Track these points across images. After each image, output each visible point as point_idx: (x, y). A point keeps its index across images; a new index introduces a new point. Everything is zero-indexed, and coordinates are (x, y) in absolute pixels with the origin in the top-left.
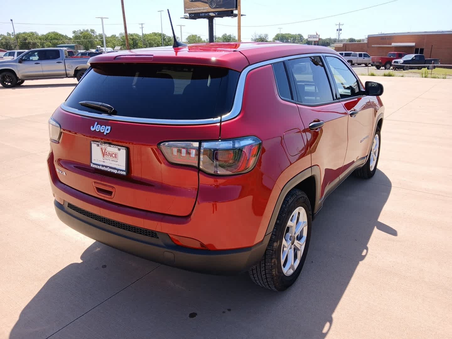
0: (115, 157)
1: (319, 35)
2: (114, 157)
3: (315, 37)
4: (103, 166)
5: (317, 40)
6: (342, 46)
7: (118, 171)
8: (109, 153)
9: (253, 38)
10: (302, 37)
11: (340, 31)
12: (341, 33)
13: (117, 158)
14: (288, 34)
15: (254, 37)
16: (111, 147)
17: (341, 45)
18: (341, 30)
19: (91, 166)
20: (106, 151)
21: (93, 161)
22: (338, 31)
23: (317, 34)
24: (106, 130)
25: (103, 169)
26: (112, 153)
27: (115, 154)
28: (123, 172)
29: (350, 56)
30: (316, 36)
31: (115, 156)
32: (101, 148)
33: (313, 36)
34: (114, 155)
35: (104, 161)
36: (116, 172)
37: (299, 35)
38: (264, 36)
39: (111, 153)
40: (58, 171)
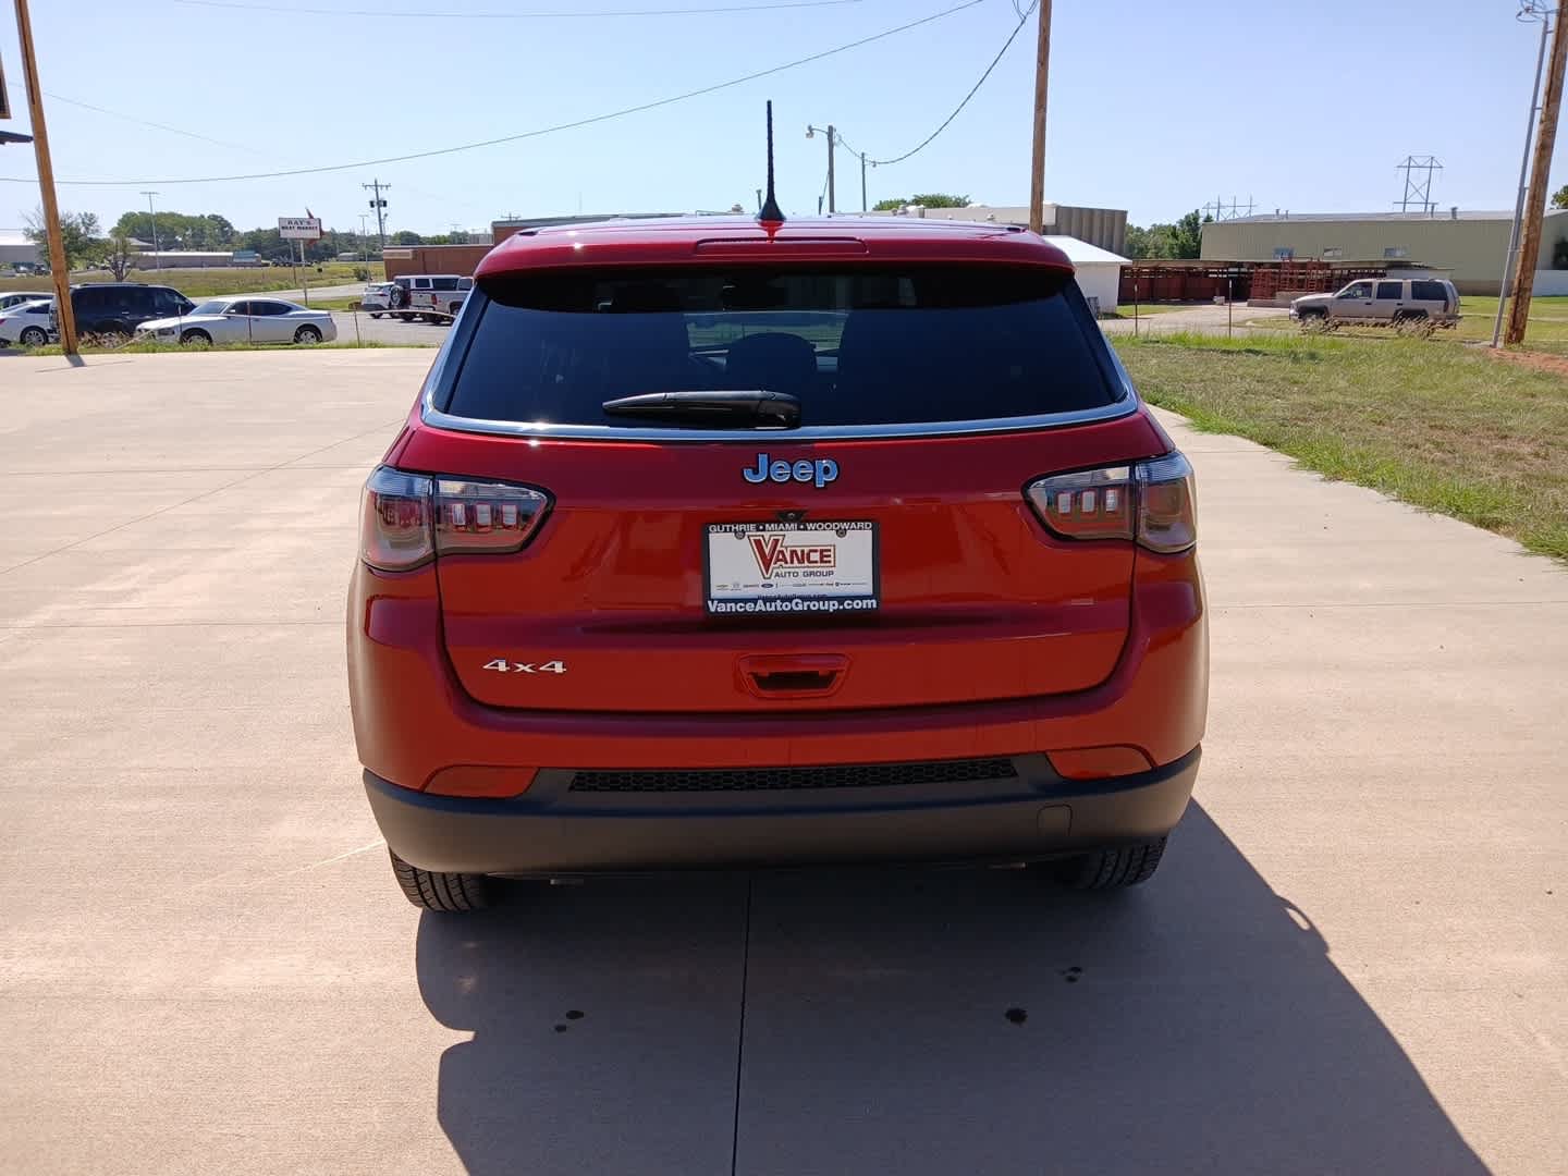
0: (822, 561)
1: (320, 220)
2: (816, 562)
3: (305, 225)
4: (766, 600)
5: (315, 234)
6: (410, 257)
7: (841, 603)
8: (793, 553)
9: (32, 228)
10: (228, 225)
11: (382, 209)
12: (386, 215)
13: (830, 562)
14: (172, 215)
15: (35, 222)
16: (805, 529)
17: (407, 254)
18: (385, 204)
19: (713, 610)
20: (778, 548)
21: (715, 593)
22: (376, 207)
23: (311, 217)
24: (825, 472)
25: (773, 609)
26: (806, 550)
27: (822, 551)
28: (865, 602)
29: (455, 289)
30: (309, 223)
31: (822, 556)
32: (758, 543)
33: (296, 223)
34: (815, 557)
35: (768, 581)
36: (836, 607)
37: (214, 218)
38: (80, 221)
39: (803, 552)
40: (502, 667)
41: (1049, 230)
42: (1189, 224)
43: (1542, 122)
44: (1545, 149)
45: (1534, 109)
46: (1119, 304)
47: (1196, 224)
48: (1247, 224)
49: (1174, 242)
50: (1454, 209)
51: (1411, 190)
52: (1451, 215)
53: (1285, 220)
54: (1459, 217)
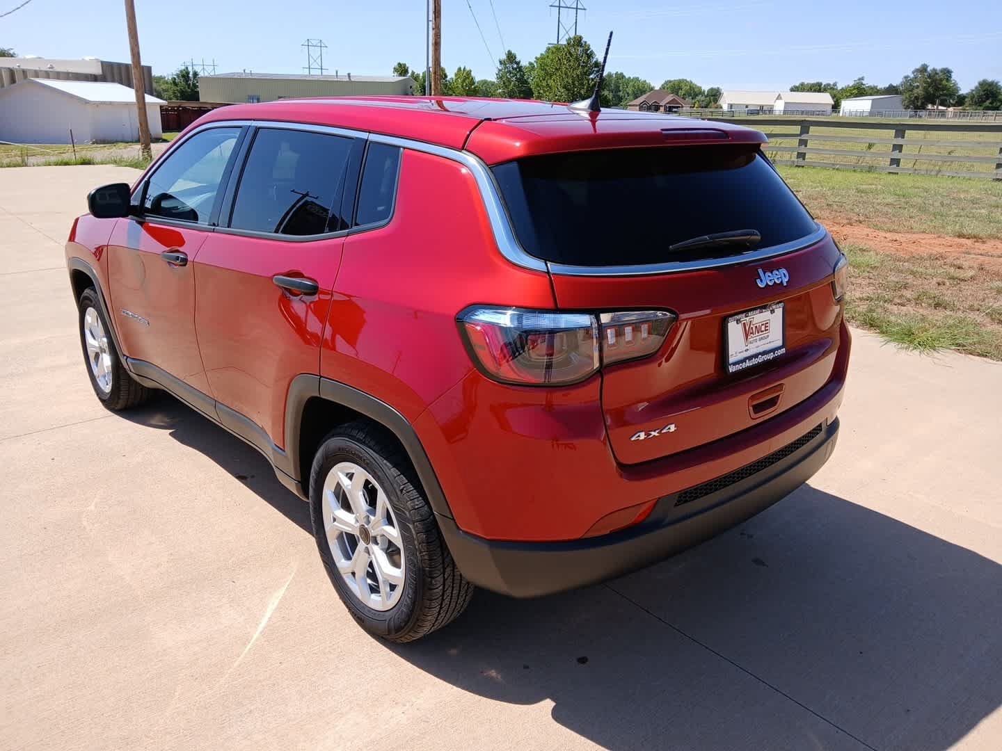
0: (765, 330)
2: (763, 331)
4: (749, 359)
7: (774, 353)
8: (756, 328)
13: (768, 330)
16: (762, 312)
19: (730, 371)
20: (751, 326)
21: (731, 360)
24: (784, 276)
25: (751, 364)
27: (766, 324)
28: (780, 350)
31: (765, 327)
32: (744, 325)
34: (763, 328)
35: (747, 348)
36: (773, 356)
39: (759, 326)
40: (642, 436)
41: (99, 78)
42: (183, 76)
43: (433, 29)
44: (437, 44)
45: (428, 21)
46: (163, 132)
47: (188, 77)
48: (223, 79)
49: (175, 88)
50: (349, 74)
51: (311, 60)
52: (347, 77)
53: (250, 77)
54: (353, 80)
